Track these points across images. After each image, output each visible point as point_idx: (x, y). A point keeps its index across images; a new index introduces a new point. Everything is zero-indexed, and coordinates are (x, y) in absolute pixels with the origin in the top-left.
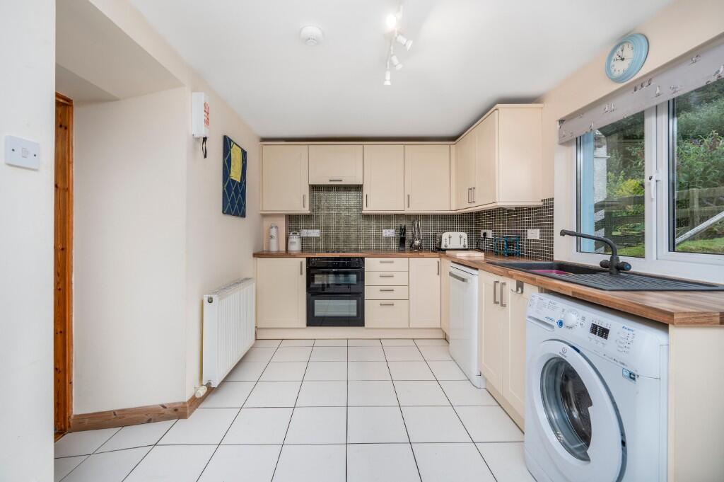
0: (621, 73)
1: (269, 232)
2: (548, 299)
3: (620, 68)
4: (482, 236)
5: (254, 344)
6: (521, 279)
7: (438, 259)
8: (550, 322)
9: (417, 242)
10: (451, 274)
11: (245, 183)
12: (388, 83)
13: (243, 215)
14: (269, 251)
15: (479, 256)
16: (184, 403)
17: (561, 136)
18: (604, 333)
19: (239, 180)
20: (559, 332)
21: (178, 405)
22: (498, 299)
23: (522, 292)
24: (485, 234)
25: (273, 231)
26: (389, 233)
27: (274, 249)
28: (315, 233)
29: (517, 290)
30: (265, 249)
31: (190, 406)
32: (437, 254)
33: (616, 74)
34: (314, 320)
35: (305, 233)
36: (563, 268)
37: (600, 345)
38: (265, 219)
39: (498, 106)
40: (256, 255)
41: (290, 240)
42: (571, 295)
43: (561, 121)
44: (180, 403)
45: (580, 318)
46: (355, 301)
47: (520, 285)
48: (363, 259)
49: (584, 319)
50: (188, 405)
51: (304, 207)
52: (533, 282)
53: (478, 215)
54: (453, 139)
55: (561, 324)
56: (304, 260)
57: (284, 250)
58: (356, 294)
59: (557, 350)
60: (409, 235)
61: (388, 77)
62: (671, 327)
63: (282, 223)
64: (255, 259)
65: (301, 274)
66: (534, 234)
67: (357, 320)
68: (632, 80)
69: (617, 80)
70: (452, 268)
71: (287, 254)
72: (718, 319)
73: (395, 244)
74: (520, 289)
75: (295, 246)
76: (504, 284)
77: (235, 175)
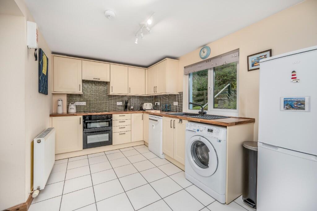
0: (204, 56)
1: (57, 103)
2: (193, 124)
3: (204, 55)
4: (156, 105)
5: (55, 163)
6: (181, 118)
7: (142, 114)
8: (194, 130)
9: (132, 107)
10: (150, 119)
11: (48, 76)
12: (136, 43)
13: (47, 94)
14: (57, 113)
15: (158, 112)
16: (25, 203)
17: (185, 72)
18: (211, 131)
19: (45, 74)
20: (198, 133)
21: (19, 206)
22: (172, 126)
23: (182, 122)
24: (157, 104)
25: (60, 103)
26: (120, 103)
27: (60, 112)
28: (84, 103)
29: (180, 122)
30: (53, 112)
31: (28, 204)
32: (142, 112)
33: (203, 57)
34: (86, 146)
35: (77, 103)
36: (186, 114)
37: (211, 134)
38: (53, 96)
39: (167, 58)
40: (52, 115)
41: (70, 107)
42: (200, 122)
43: (185, 67)
44: (21, 204)
45: (204, 128)
46: (108, 134)
47: (181, 120)
48: (111, 115)
49: (205, 128)
50: (27, 204)
51: (80, 90)
52: (186, 119)
53: (156, 97)
54: (147, 67)
55: (198, 130)
56: (82, 117)
57: (66, 112)
58: (108, 130)
59: (197, 138)
60: (128, 104)
61: (137, 40)
62: (227, 127)
63: (65, 98)
64: (51, 117)
65: (80, 124)
66: (176, 104)
67: (109, 142)
68: (207, 59)
69: (202, 58)
70: (150, 117)
71: (68, 114)
72: (234, 124)
73: (123, 108)
74: (181, 122)
75: (73, 110)
76: (174, 121)
77: (44, 72)
